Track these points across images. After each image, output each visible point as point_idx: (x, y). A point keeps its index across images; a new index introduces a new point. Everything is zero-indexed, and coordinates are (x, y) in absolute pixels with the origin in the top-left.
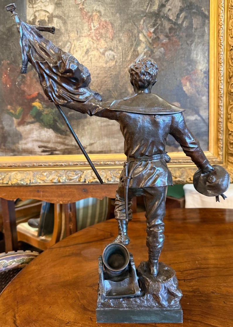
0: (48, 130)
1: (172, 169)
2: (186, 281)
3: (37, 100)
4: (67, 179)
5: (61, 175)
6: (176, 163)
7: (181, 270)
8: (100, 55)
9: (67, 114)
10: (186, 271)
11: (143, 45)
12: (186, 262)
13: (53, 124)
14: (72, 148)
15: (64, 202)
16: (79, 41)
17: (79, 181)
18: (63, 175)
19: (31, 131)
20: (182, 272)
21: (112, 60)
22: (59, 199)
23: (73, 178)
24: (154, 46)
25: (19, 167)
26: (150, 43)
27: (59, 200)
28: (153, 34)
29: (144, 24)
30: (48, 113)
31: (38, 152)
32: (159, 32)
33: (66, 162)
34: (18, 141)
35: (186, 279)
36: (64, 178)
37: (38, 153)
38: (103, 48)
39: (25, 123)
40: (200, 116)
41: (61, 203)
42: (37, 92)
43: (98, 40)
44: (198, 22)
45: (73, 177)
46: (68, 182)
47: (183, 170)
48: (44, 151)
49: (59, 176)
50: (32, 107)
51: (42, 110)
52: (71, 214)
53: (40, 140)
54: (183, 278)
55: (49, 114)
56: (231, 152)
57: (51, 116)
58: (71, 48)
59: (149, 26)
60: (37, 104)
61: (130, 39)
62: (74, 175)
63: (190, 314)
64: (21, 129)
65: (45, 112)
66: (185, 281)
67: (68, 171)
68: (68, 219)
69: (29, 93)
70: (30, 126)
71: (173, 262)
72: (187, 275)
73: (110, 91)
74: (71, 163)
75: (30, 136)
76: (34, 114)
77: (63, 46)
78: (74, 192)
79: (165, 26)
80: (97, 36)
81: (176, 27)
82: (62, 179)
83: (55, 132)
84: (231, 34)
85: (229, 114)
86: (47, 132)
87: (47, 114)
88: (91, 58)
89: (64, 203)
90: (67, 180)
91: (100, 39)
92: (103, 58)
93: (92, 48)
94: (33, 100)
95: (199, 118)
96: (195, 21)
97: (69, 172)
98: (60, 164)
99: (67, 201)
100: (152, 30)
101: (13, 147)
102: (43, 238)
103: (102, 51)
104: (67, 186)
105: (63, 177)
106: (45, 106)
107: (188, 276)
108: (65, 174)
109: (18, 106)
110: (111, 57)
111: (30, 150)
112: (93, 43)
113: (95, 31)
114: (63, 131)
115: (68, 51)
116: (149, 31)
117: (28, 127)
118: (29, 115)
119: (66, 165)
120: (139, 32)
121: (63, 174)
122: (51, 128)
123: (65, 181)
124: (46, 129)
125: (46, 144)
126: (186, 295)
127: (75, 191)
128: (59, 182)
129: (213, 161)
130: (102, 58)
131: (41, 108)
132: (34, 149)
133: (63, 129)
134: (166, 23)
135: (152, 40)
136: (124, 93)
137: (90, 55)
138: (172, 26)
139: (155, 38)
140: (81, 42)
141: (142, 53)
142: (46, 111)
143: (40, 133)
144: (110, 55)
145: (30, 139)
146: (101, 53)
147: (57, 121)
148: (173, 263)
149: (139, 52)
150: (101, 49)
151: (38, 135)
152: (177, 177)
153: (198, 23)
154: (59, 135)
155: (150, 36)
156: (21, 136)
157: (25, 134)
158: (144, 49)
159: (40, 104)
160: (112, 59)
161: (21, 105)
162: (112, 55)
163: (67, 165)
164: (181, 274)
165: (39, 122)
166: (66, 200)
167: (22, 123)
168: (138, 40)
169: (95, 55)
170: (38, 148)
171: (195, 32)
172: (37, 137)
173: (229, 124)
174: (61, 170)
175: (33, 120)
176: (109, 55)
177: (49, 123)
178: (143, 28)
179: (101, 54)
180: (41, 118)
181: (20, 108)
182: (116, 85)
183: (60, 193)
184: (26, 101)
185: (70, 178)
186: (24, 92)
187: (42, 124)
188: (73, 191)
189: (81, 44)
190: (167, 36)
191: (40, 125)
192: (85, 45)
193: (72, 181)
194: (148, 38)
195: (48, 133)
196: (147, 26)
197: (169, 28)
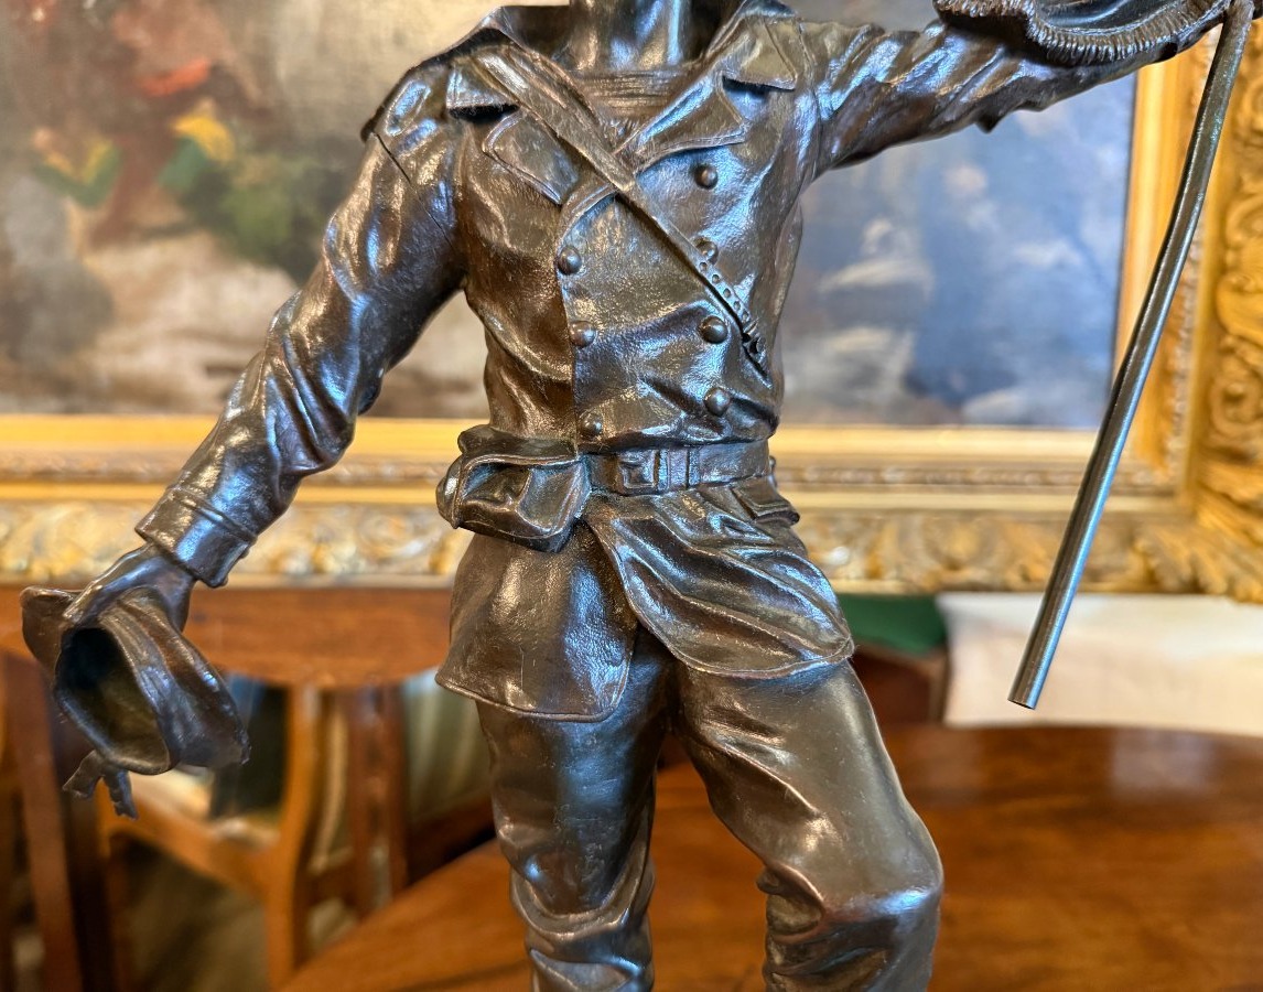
0: (262, 274)
3: (207, 105)
4: (366, 554)
5: (331, 533)
13: (289, 242)
14: (398, 387)
15: (346, 676)
17: (434, 569)
18: (342, 532)
19: (160, 282)
22: (316, 661)
23: (396, 551)
25: (90, 477)
27: (315, 666)
30: (264, 181)
31: (203, 396)
34: (93, 333)
36: (349, 550)
37: (201, 403)
39: (135, 233)
40: (1080, 245)
41: (329, 681)
42: (205, 61)
45: (397, 544)
46: (368, 575)
49: (318, 538)
50: (173, 145)
51: (232, 165)
53: (218, 329)
55: (270, 186)
56: (1221, 441)
57: (279, 199)
60: (203, 128)
62: (403, 537)
64: (109, 265)
65: (248, 177)
67: (369, 514)
69: (159, 61)
70: (161, 251)
74: (388, 470)
75: (157, 307)
76: (187, 184)
78: (402, 624)
82: (336, 556)
85: (1229, 247)
86: (255, 286)
87: (255, 187)
89: (342, 683)
90: (367, 559)
94: (183, 100)
95: (1076, 259)
97: (376, 518)
99: (357, 675)
101: (64, 367)
102: (237, 826)
105: (343, 543)
106: (247, 139)
108: (357, 530)
109: (97, 137)
111: (159, 388)
117: (147, 258)
118: (156, 188)
119: (358, 479)
121: (345, 528)
122: (282, 265)
123: (354, 567)
124: (248, 268)
127: (409, 619)
128: (318, 570)
129: (1136, 486)
131: (226, 150)
132: (180, 382)
142: (254, 169)
143: (215, 295)
145: (155, 326)
151: (204, 304)
156: (108, 303)
157: (133, 295)
159: (219, 131)
161: (112, 129)
163: (364, 480)
165: (212, 231)
166: (353, 670)
167: (116, 231)
170: (202, 375)
172: (200, 312)
173: (1227, 300)
175: (176, 215)
177: (266, 239)
180: (224, 207)
181: (103, 146)
183: (321, 628)
184: (140, 106)
185: (384, 549)
186: (129, 55)
187: (226, 242)
188: (394, 619)
191: (215, 247)
193: (393, 569)
195: (264, 296)
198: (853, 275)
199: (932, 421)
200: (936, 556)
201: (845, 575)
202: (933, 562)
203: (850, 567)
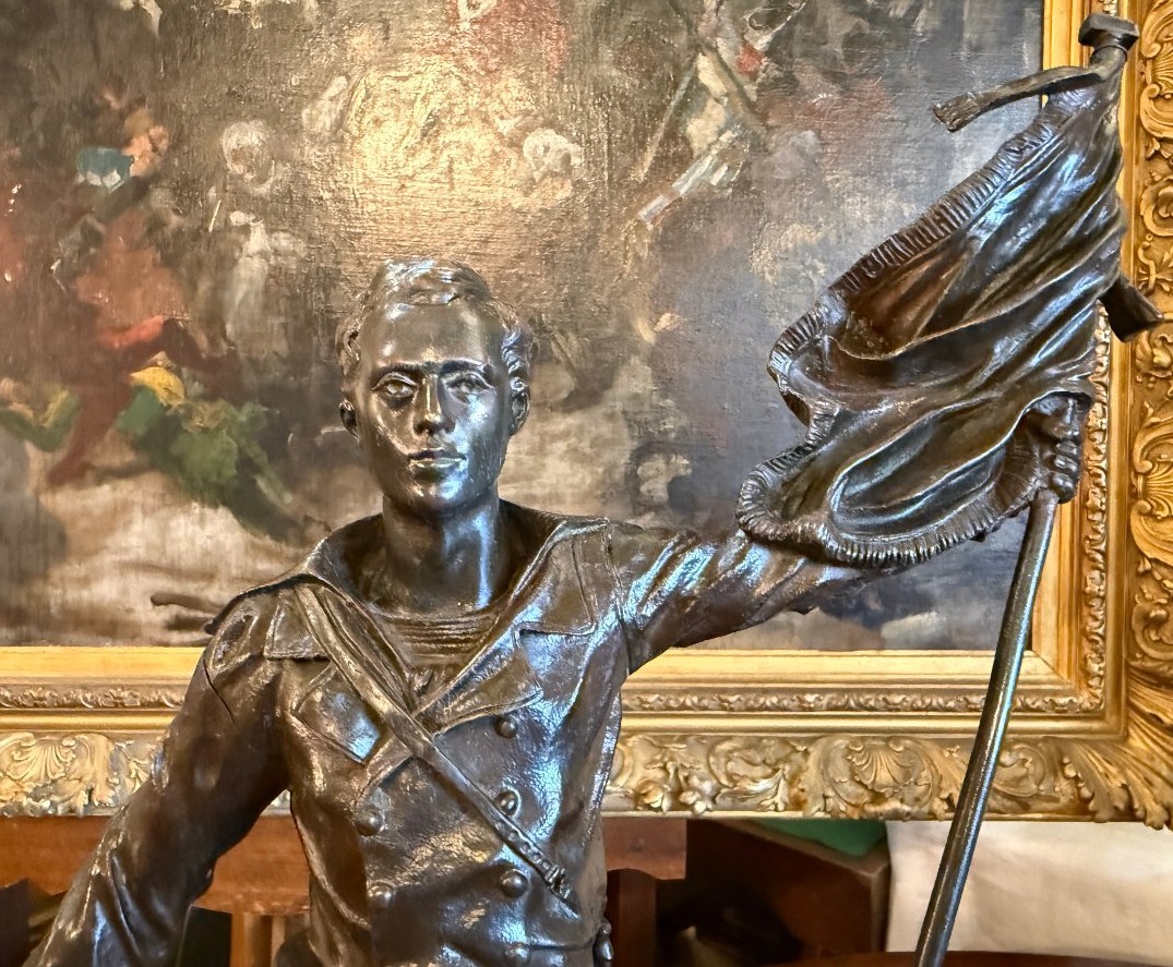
0: (209, 512)
1: (853, 741)
3: (160, 356)
6: (872, 709)
8: (498, 149)
9: (317, 432)
11: (716, 113)
13: (236, 483)
15: (276, 904)
16: (393, 73)
19: (117, 516)
21: (555, 175)
22: (245, 890)
24: (771, 122)
25: (38, 707)
26: (750, 105)
28: (765, 61)
29: (723, 7)
30: (213, 425)
31: (150, 624)
32: (797, 50)
34: (47, 566)
37: (148, 632)
38: (515, 116)
39: (89, 475)
42: (159, 319)
43: (489, 72)
44: (986, 16)
47: (906, 749)
48: (179, 625)
50: (128, 393)
51: (182, 411)
53: (164, 562)
55: (218, 429)
56: (1149, 665)
57: (227, 441)
58: (348, 105)
59: (747, 18)
60: (156, 377)
61: (650, 78)
64: (64, 502)
65: (197, 422)
69: (117, 317)
70: (114, 489)
73: (541, 329)
75: (109, 541)
76: (140, 430)
77: (307, 92)
79: (826, 26)
80: (486, 51)
81: (880, 33)
83: (244, 526)
84: (1155, 82)
85: (1137, 474)
86: (202, 521)
87: (205, 430)
88: (452, 162)
91: (497, 70)
92: (513, 166)
93: (456, 109)
94: (140, 354)
96: (971, 11)
99: (290, 903)
100: (762, 41)
101: (19, 597)
103: (506, 126)
106: (197, 388)
109: (58, 387)
110: (551, 160)
111: (108, 617)
112: (466, 84)
113: (476, 27)
114: (291, 522)
115: (334, 116)
116: (745, 43)
117: (102, 496)
118: (111, 432)
120: (697, 47)
122: (226, 504)
124: (196, 507)
125: (190, 588)
130: (508, 163)
131: (178, 397)
132: (130, 611)
133: (288, 511)
135: (762, 88)
136: (609, 339)
137: (446, 146)
138: (858, 26)
139: (776, 79)
140: (405, 79)
141: (709, 149)
142: (206, 415)
143: (164, 530)
144: (547, 149)
145: (107, 559)
146: (501, 136)
147: (258, 470)
149: (695, 145)
150: (502, 118)
151: (155, 538)
153: (986, 22)
154: (268, 541)
155: (751, 69)
156: (62, 538)
157: (86, 531)
158: (721, 132)
159: (171, 380)
160: (560, 169)
161: (71, 379)
162: (559, 151)
165: (163, 470)
166: (284, 898)
167: (71, 472)
168: (689, 88)
169: (470, 149)
170: (150, 604)
171: (970, 59)
172: (149, 547)
173: (1138, 525)
175: (130, 457)
176: (541, 151)
177: (214, 478)
178: (716, 31)
179: (502, 143)
180: (175, 450)
181: (64, 395)
182: (572, 301)
184: (98, 358)
186: (91, 312)
187: (176, 483)
189: (399, 85)
190: (834, 76)
191: (164, 486)
192: (423, 92)
194: (742, 79)
195: (209, 530)
196: (734, 19)
197: (847, 35)
199: (853, 645)
200: (860, 783)
201: (772, 807)
202: (861, 790)
203: (777, 799)
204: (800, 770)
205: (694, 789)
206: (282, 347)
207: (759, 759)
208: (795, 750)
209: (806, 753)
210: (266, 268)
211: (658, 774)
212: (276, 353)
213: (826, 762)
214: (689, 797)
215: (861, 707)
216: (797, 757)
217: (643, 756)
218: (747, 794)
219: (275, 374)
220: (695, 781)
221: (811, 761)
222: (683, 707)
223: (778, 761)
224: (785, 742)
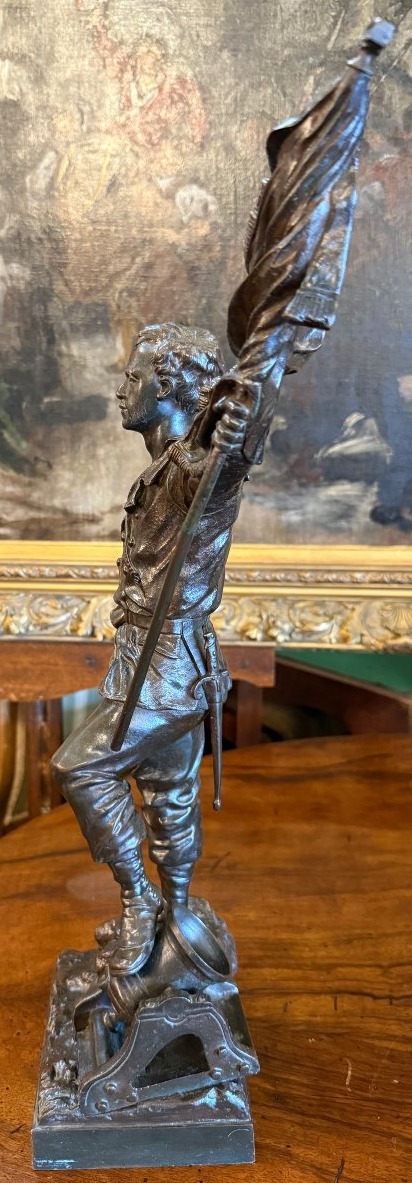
1: (387, 604)
2: (394, 1002)
4: (34, 622)
5: (14, 609)
6: (399, 583)
7: (385, 964)
8: (159, 200)
9: (40, 400)
10: (398, 968)
12: (400, 934)
14: (54, 520)
15: (23, 695)
16: (87, 148)
17: (74, 631)
18: (20, 608)
20: (385, 969)
21: (197, 218)
22: (5, 686)
23: (52, 621)
27: (5, 689)
29: (317, 92)
33: (31, 566)
35: (395, 995)
36: (24, 620)
38: (170, 177)
41: (13, 697)
43: (153, 145)
45: (52, 616)
46: (35, 634)
49: (7, 612)
52: (46, 728)
54: (387, 993)
58: (57, 171)
62: (56, 612)
63: (398, 1117)
66: (391, 1004)
67: (36, 597)
68: (34, 747)
71: (358, 931)
72: (400, 980)
74: (47, 571)
77: (29, 164)
78: (56, 665)
79: (391, 103)
80: (151, 130)
82: (17, 624)
89: (21, 698)
90: (35, 626)
91: (157, 144)
92: (169, 212)
93: (129, 173)
97: (40, 599)
98: (12, 571)
99: (31, 694)
103: (164, 184)
104: (35, 647)
105: (21, 615)
107: (405, 986)
108: (29, 607)
110: (195, 207)
112: (137, 155)
113: (144, 113)
114: (26, 460)
115: (48, 180)
119: (30, 576)
121: (22, 607)
123: (27, 629)
126: (392, 1050)
127: (61, 663)
128: (8, 631)
130: (166, 209)
133: (24, 453)
134: (396, 91)
137: (123, 198)
140: (94, 152)
144: (192, 199)
146: (160, 191)
147: (4, 426)
148: (360, 938)
150: (161, 178)
152: (399, 632)
154: (12, 473)
160: (201, 213)
162: (201, 201)
163: (34, 577)
164: (382, 975)
166: (28, 691)
169: (139, 200)
174: (14, 593)
176: (188, 201)
179: (162, 197)
183: (9, 666)
185: (45, 619)
188: (52, 661)
189: (92, 157)
190: (396, 140)
192: (107, 163)
193: (50, 631)
197: (407, 110)
198: (337, 449)
199: (392, 542)
200: (387, 628)
201: (328, 640)
202: (386, 632)
203: (332, 635)
204: (348, 619)
205: (277, 627)
206: (16, 343)
207: (321, 612)
208: (346, 607)
209: (353, 609)
210: (5, 288)
211: (256, 620)
212: (13, 348)
213: (365, 615)
214: (274, 632)
215: (393, 582)
216: (348, 612)
217: (247, 609)
218: (312, 633)
219: (13, 362)
220: (279, 623)
221: (355, 615)
222: (275, 580)
223: (334, 613)
224: (340, 603)
